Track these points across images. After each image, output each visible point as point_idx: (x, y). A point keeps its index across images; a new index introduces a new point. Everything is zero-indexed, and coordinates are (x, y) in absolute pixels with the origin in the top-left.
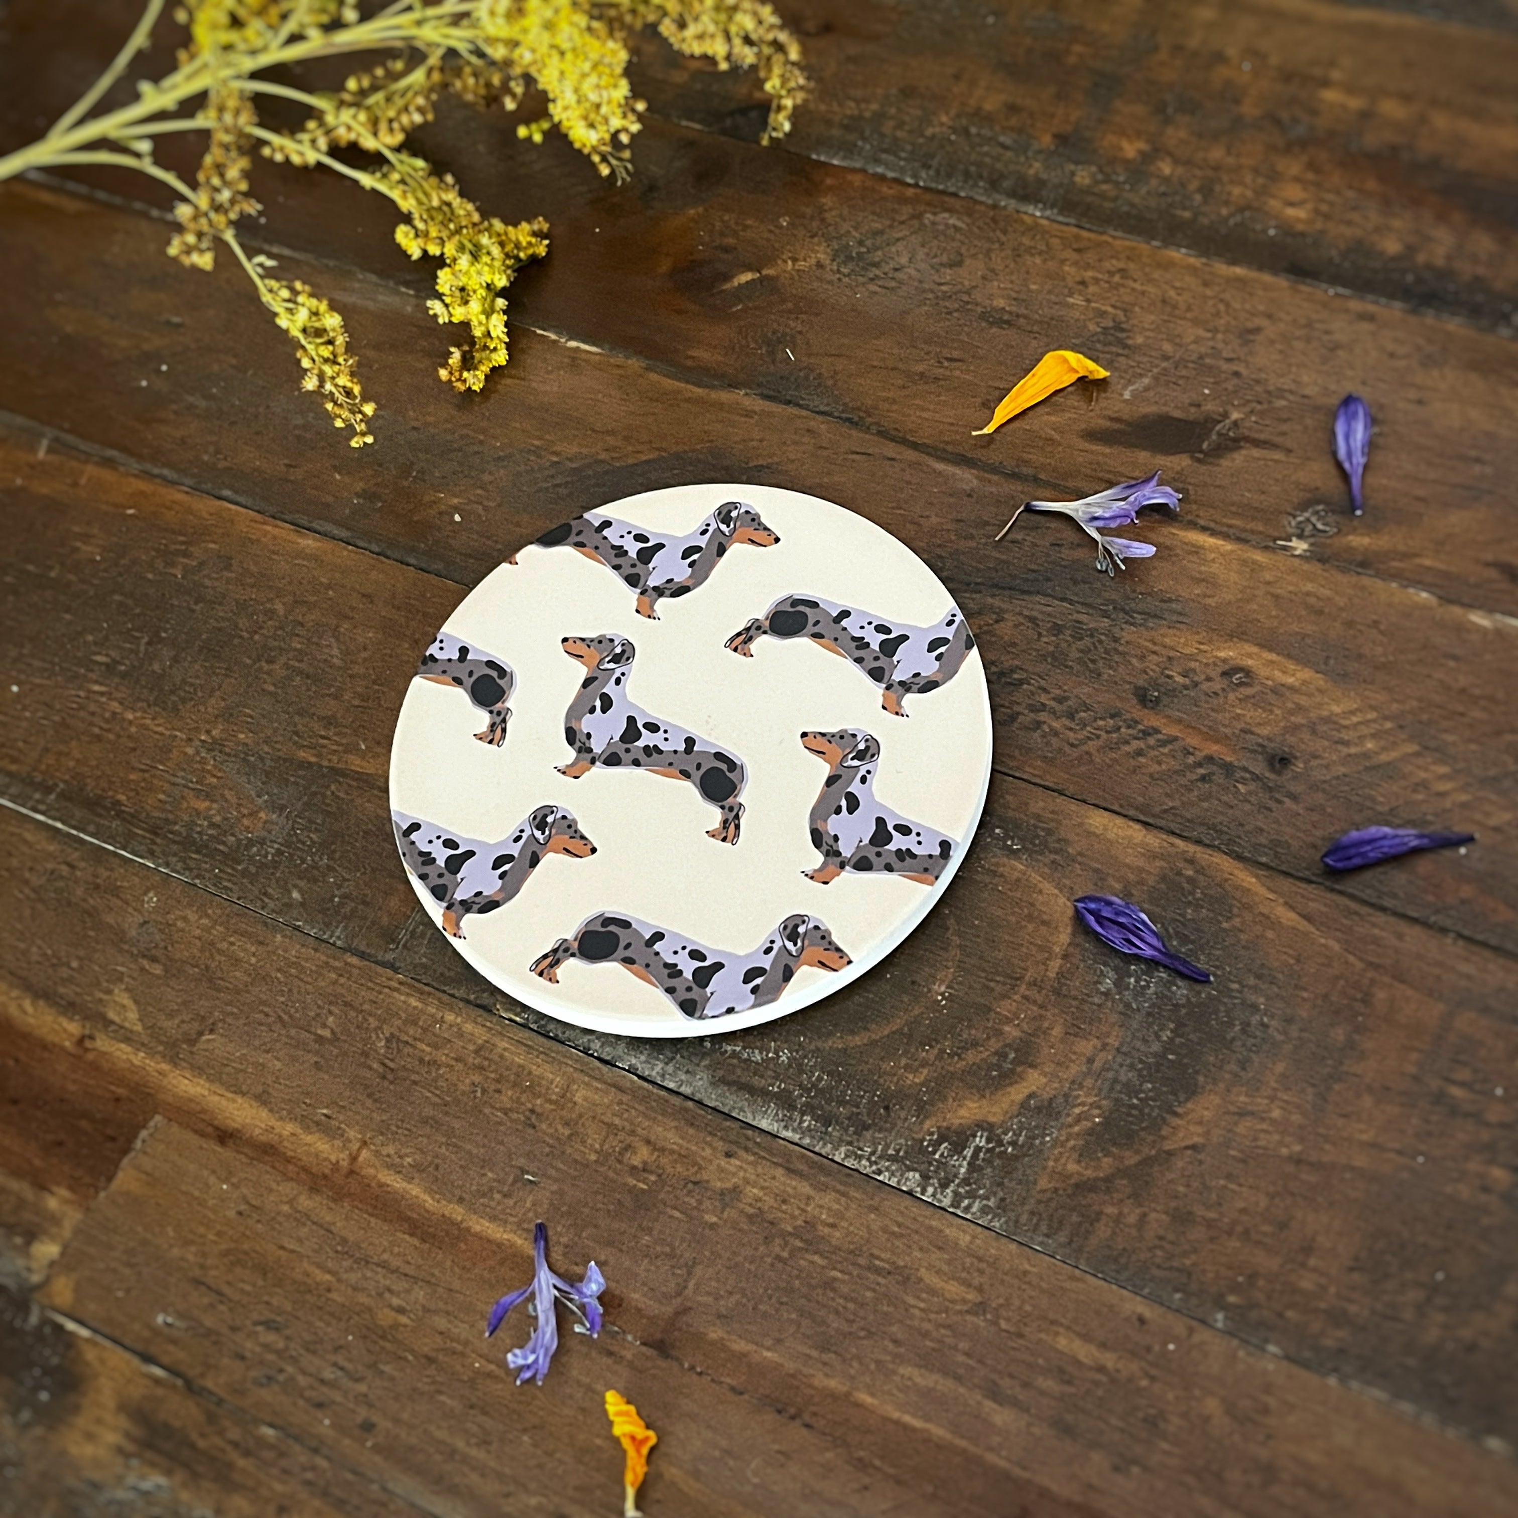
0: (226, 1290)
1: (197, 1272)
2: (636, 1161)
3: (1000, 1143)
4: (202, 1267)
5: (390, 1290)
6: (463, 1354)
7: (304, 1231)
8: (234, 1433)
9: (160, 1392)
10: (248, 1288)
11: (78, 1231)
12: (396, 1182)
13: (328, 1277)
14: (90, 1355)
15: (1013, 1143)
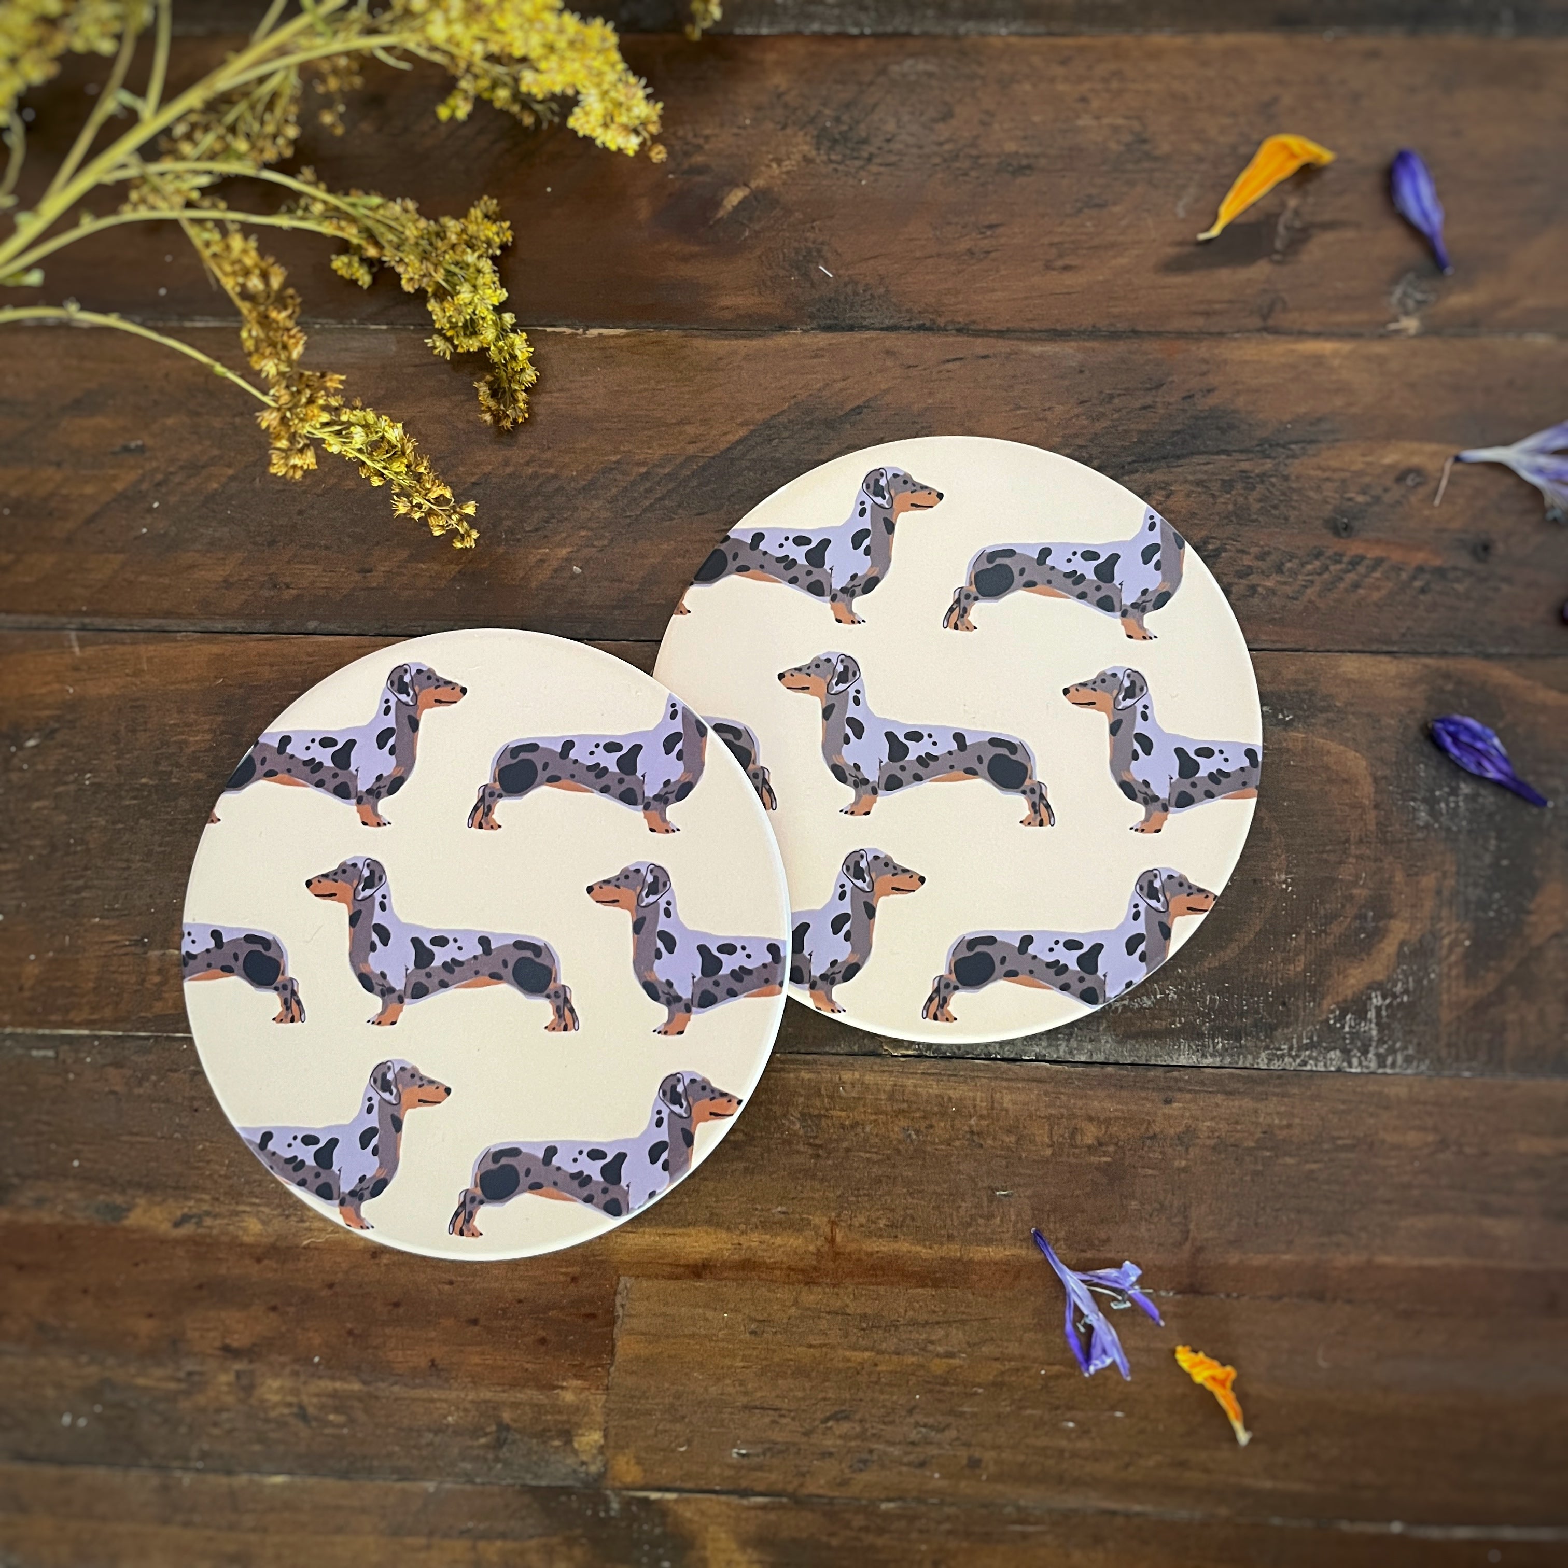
0: (778, 1403)
1: (742, 1400)
2: (1089, 1141)
3: (1395, 996)
4: (746, 1393)
5: (932, 1342)
6: (1026, 1369)
7: (823, 1324)
8: (859, 1521)
9: (772, 1516)
10: (800, 1394)
11: (608, 1412)
12: (882, 1246)
13: (867, 1354)
14: (687, 1513)
15: (1406, 991)
